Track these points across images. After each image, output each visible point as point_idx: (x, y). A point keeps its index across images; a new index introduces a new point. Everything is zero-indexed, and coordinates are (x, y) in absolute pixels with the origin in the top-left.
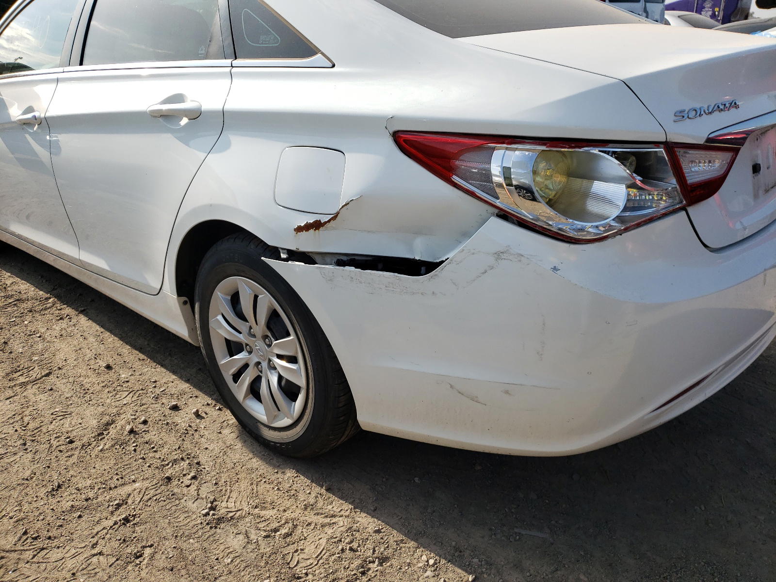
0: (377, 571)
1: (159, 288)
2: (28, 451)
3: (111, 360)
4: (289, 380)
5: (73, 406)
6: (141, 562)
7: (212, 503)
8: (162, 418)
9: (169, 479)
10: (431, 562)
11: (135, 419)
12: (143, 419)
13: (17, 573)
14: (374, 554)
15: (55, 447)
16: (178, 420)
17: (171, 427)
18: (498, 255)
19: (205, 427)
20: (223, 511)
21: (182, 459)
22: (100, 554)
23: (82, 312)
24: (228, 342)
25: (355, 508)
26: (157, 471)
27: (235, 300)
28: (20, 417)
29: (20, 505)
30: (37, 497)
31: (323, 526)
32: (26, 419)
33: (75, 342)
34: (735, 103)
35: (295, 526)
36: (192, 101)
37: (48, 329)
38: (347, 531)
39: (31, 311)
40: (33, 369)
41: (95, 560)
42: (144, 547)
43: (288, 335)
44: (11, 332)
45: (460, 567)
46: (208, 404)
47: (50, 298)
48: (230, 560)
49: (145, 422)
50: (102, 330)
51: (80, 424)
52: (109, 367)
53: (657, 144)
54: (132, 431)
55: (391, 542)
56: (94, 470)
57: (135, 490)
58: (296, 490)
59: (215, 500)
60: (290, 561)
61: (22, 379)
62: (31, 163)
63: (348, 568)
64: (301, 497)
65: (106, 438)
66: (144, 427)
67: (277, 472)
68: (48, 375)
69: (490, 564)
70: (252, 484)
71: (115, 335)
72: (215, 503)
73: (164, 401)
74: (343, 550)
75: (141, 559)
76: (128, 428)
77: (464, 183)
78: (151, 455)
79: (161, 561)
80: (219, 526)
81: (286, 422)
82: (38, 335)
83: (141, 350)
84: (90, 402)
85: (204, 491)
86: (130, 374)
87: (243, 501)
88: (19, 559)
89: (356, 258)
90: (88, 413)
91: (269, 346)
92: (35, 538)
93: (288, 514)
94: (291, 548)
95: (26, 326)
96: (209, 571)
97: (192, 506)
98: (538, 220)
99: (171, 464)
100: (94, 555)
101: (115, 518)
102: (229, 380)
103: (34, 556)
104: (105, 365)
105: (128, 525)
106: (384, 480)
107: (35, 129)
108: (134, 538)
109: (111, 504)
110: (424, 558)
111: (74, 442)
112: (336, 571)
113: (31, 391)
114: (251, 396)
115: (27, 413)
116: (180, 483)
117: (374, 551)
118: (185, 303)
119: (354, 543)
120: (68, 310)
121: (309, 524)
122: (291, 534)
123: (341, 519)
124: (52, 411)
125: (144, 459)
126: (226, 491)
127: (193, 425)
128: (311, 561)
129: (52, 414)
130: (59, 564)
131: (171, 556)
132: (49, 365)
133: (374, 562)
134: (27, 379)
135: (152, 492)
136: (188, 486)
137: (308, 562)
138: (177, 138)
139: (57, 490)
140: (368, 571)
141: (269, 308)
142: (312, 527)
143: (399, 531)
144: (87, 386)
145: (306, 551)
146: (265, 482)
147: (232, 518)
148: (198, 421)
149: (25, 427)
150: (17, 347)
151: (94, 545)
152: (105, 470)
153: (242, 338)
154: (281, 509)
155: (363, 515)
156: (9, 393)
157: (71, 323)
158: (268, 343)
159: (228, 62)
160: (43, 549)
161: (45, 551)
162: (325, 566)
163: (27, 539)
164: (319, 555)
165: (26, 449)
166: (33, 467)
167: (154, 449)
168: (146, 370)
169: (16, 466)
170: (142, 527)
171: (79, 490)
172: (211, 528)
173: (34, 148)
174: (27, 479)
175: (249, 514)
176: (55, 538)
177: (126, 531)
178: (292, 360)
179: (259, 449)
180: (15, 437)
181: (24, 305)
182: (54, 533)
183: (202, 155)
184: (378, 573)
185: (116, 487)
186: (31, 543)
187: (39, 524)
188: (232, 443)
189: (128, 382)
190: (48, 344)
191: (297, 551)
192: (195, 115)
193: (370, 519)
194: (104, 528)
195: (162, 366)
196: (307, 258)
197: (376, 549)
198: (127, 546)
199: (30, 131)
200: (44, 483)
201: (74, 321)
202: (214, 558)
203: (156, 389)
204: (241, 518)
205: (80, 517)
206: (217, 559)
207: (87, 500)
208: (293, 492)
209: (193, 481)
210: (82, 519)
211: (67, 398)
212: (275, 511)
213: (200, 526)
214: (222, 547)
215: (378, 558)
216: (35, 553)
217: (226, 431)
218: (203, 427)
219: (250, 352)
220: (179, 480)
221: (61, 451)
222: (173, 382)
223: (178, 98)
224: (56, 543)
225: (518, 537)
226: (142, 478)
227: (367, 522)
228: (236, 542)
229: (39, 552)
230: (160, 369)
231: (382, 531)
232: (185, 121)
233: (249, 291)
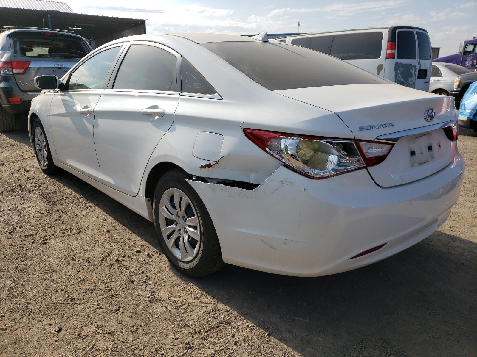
0: (224, 327)
1: (137, 193)
2: (70, 264)
3: (109, 228)
4: (193, 238)
5: (91, 247)
6: (118, 313)
7: (152, 293)
8: (132, 256)
9: (133, 282)
10: (250, 326)
11: (119, 255)
12: (123, 255)
13: (64, 312)
14: (223, 320)
15: (82, 263)
16: (139, 257)
17: (136, 260)
18: (283, 182)
19: (152, 261)
20: (157, 297)
21: (140, 274)
22: (101, 308)
23: (97, 205)
24: (167, 219)
25: (218, 301)
26: (128, 278)
27: (172, 199)
28: (67, 249)
29: (66, 285)
30: (74, 283)
31: (202, 307)
32: (69, 251)
33: (93, 219)
34: (392, 124)
35: (189, 306)
36: (161, 109)
37: (80, 212)
38: (213, 310)
39: (72, 203)
40: (73, 229)
41: (98, 310)
42: (120, 307)
43: (194, 216)
44: (63, 212)
45: (263, 329)
46: (154, 252)
47: (82, 198)
48: (157, 316)
49: (124, 257)
50: (106, 214)
51: (94, 255)
52: (108, 231)
53: (350, 139)
54: (117, 260)
55: (233, 316)
56: (99, 275)
57: (117, 284)
58: (191, 291)
59: (153, 292)
60: (185, 319)
61: (67, 234)
62: (83, 131)
63: (211, 324)
64: (193, 294)
65: (105, 262)
66: (123, 259)
67: (184, 283)
68: (80, 232)
69: (277, 329)
70: (171, 287)
71: (112, 217)
72: (153, 293)
73: (133, 248)
74: (209, 317)
75: (118, 312)
76: (116, 258)
77: (270, 151)
78: (126, 271)
79: (127, 313)
80: (154, 303)
81: (190, 258)
82: (76, 214)
83: (124, 225)
84: (99, 246)
85: (149, 288)
86: (118, 235)
87: (166, 293)
88: (65, 307)
89: (226, 181)
90: (97, 250)
91: (185, 221)
92: (73, 299)
93: (186, 301)
94: (186, 314)
95: (70, 210)
96: (148, 319)
97: (143, 293)
98: (299, 168)
99: (134, 276)
100: (98, 308)
101: (108, 295)
102: (165, 238)
103: (72, 306)
104: (106, 230)
105: (113, 298)
106: (234, 290)
107: (88, 116)
108: (116, 303)
109: (106, 289)
110: (247, 324)
111: (90, 262)
112: (205, 325)
113: (72, 239)
114: (175, 246)
115: (70, 248)
116: (138, 284)
117: (224, 319)
118: (149, 201)
119: (215, 315)
120: (90, 204)
121: (196, 306)
122: (186, 309)
123: (211, 305)
124: (81, 248)
125: (122, 272)
126: (159, 289)
127: (146, 260)
128: (194, 320)
129: (81, 250)
130: (83, 310)
131: (131, 312)
132: (80, 228)
133: (223, 323)
134: (70, 234)
135: (125, 286)
136: (141, 285)
137: (193, 321)
138: (153, 125)
139: (83, 281)
140: (220, 326)
141: (187, 203)
142: (197, 307)
143: (237, 312)
144: (98, 239)
145: (193, 316)
146: (177, 287)
147: (160, 300)
148: (149, 258)
149: (69, 254)
150: (66, 219)
151: (98, 304)
152: (104, 275)
153: (173, 218)
154: (183, 298)
155: (222, 304)
156: (62, 239)
157: (91, 210)
158: (185, 220)
159: (178, 93)
160: (76, 304)
161: (76, 305)
162: (200, 323)
163: (69, 299)
164: (198, 318)
165: (69, 263)
166: (72, 271)
167: (127, 269)
168: (126, 234)
169: (65, 270)
170: (120, 300)
171: (92, 282)
172: (150, 303)
173: (86, 125)
174: (69, 276)
175: (168, 299)
176: (81, 300)
177: (112, 300)
178: (195, 228)
179: (176, 272)
180: (65, 257)
181: (69, 200)
182: (81, 298)
183: (164, 133)
184: (224, 328)
185: (109, 282)
186: (71, 301)
187: (74, 294)
188: (164, 269)
189: (117, 238)
190: (80, 219)
191: (188, 316)
192: (162, 115)
193: (224, 306)
194: (103, 298)
195: (134, 233)
196: (204, 180)
197: (225, 318)
198: (112, 306)
199: (85, 116)
200: (77, 278)
201: (92, 209)
202: (150, 314)
203: (130, 243)
204: (164, 300)
205: (92, 293)
206: (152, 315)
207: (95, 286)
208: (190, 292)
209: (144, 283)
210: (93, 294)
211: (88, 243)
212: (180, 299)
213: (145, 302)
214: (154, 311)
215: (226, 322)
216: (72, 305)
217: (161, 264)
218: (151, 261)
219: (176, 225)
220: (137, 282)
221: (84, 265)
222: (138, 240)
223: (155, 107)
224: (81, 302)
225: (293, 320)
226: (120, 280)
227: (222, 307)
228: (161, 310)
229: (74, 305)
230: (133, 234)
231: (229, 311)
232: (157, 117)
233: (178, 195)
